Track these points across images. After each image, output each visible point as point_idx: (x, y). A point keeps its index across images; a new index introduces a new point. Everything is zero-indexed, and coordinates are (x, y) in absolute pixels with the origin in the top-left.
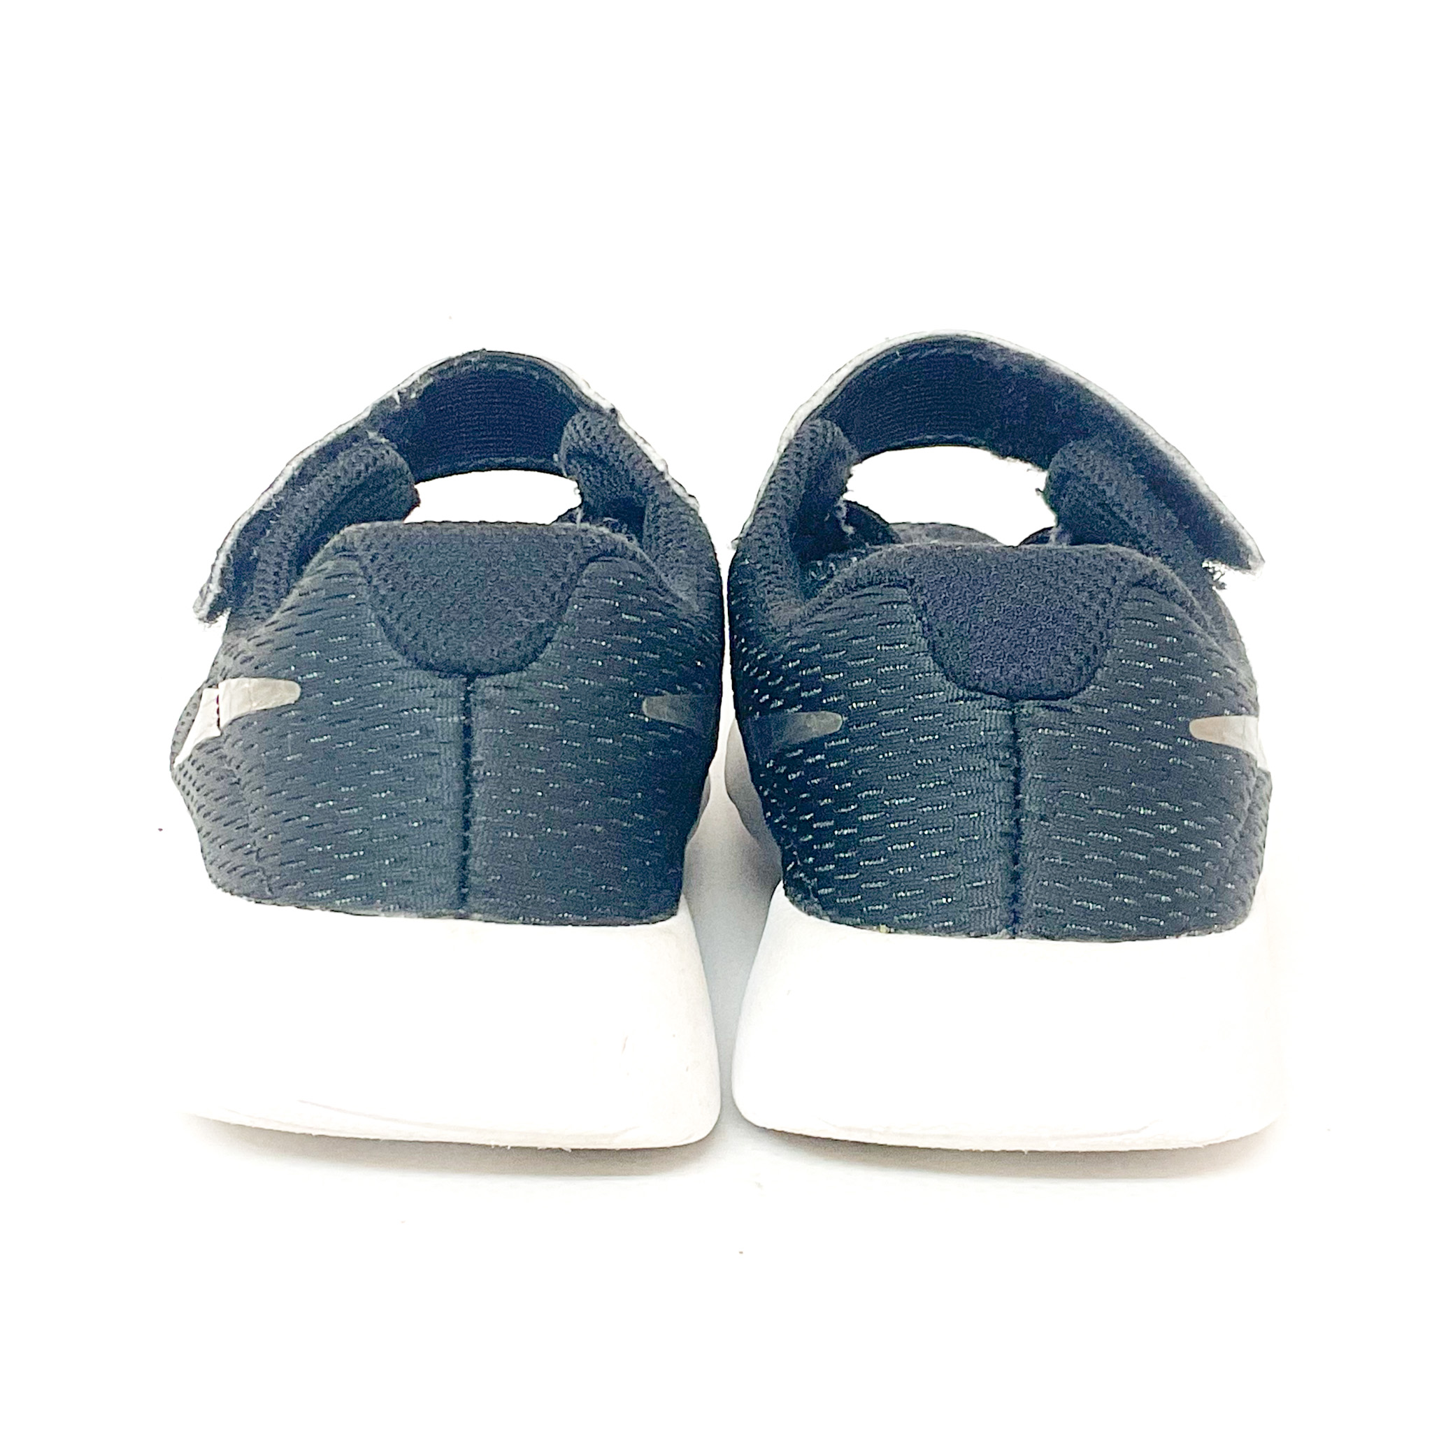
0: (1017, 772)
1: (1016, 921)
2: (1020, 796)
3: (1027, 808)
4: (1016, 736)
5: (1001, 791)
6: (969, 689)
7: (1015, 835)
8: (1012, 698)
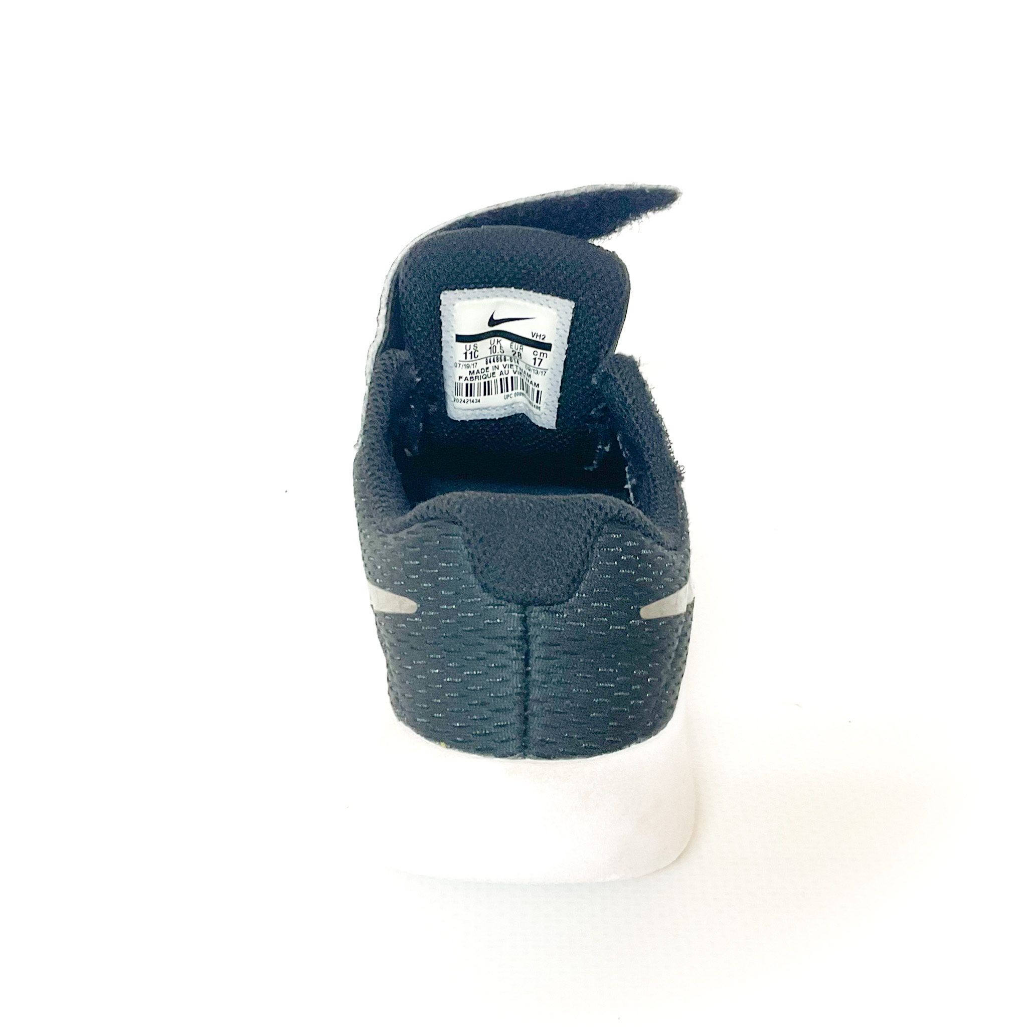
0: (527, 654)
1: (526, 747)
2: (530, 668)
3: (533, 677)
4: (526, 632)
5: (517, 666)
6: (498, 598)
7: (525, 695)
8: (525, 605)
